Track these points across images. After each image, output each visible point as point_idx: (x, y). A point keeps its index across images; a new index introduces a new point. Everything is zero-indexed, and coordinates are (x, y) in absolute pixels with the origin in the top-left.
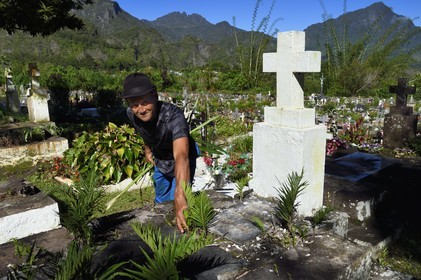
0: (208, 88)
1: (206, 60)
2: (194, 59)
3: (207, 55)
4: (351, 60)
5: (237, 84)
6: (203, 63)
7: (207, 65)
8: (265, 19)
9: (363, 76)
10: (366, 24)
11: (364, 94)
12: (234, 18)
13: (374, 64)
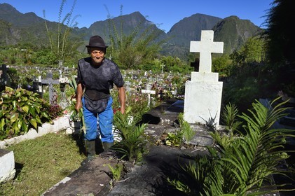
0: (26, 62)
1: (17, 40)
2: (7, 39)
3: (18, 37)
4: (126, 47)
5: (48, 59)
6: (15, 43)
7: (19, 45)
8: (69, 14)
9: (134, 57)
10: (130, 24)
11: (135, 68)
12: (44, 11)
13: (139, 50)
